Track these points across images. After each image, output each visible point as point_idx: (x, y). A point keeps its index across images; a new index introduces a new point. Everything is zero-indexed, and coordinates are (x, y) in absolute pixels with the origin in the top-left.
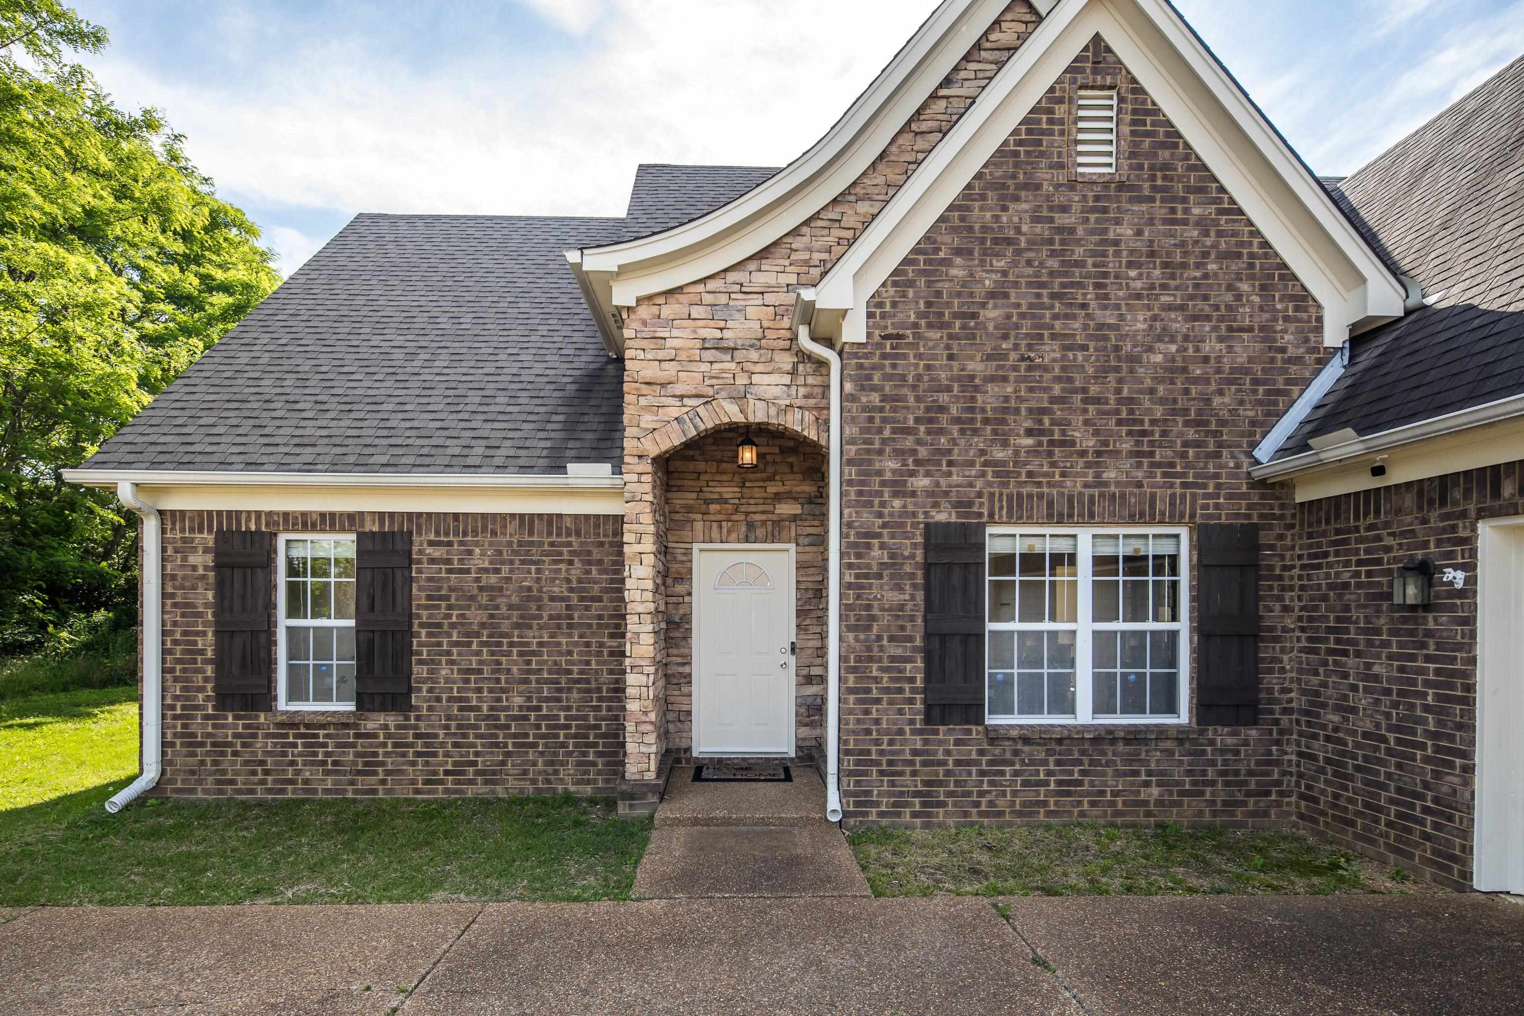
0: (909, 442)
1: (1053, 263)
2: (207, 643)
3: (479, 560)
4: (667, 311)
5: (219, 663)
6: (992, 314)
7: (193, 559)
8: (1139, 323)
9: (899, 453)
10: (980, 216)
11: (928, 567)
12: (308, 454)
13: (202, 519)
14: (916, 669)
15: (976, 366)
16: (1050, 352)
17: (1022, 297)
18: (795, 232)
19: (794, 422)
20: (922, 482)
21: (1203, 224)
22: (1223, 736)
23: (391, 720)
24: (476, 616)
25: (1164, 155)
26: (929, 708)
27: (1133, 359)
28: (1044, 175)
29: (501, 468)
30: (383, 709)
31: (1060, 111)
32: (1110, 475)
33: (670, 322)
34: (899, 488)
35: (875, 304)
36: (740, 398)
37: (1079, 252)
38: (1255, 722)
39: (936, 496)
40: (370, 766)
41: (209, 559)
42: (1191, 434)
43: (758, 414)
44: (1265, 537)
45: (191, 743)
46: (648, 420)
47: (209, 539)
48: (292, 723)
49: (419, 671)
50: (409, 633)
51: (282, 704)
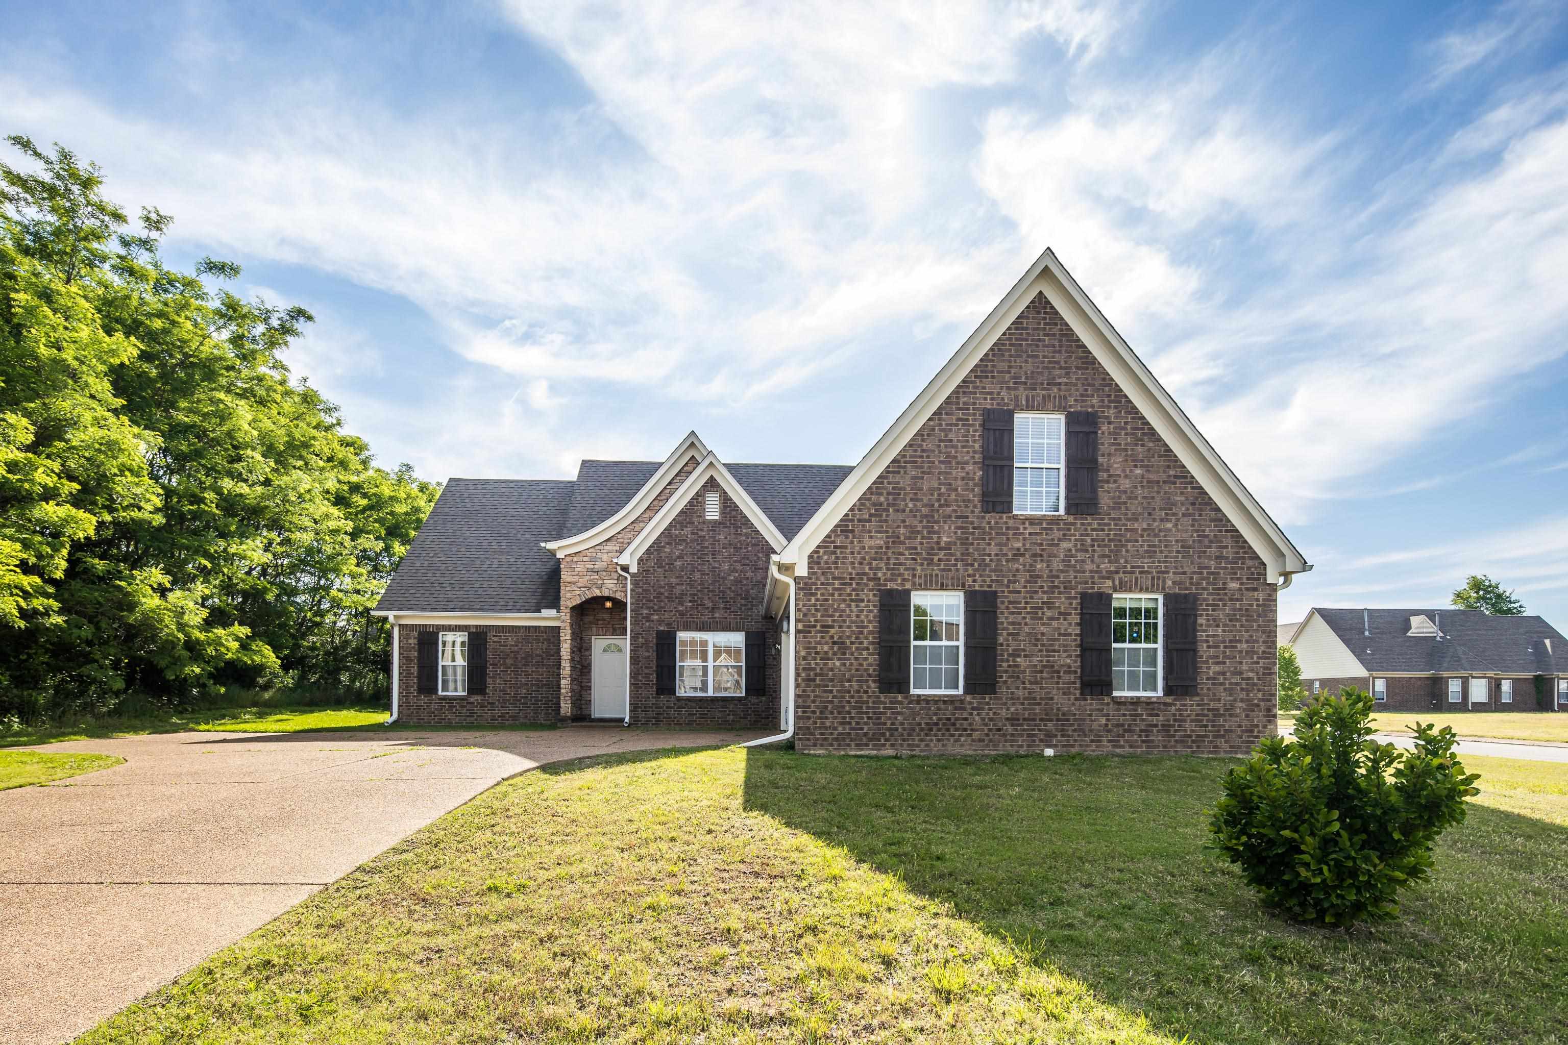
0: (651, 604)
1: (698, 547)
2: (415, 670)
3: (511, 642)
4: (575, 559)
5: (419, 677)
6: (678, 563)
7: (410, 641)
8: (726, 567)
9: (648, 608)
10: (675, 532)
11: (657, 644)
12: (451, 605)
13: (413, 627)
14: (653, 677)
15: (673, 580)
16: (697, 576)
17: (688, 558)
18: (619, 533)
19: (619, 596)
20: (656, 617)
21: (746, 535)
22: (754, 699)
23: (479, 698)
24: (510, 661)
25: (734, 513)
26: (658, 689)
27: (724, 578)
28: (695, 519)
29: (519, 611)
30: (477, 694)
31: (700, 499)
32: (717, 615)
33: (576, 563)
34: (648, 619)
35: (640, 560)
36: (600, 588)
37: (706, 544)
38: (764, 695)
39: (660, 622)
40: (472, 714)
41: (416, 641)
42: (743, 602)
43: (606, 593)
44: (768, 635)
45: (409, 705)
46: (569, 595)
47: (416, 634)
48: (444, 698)
49: (489, 681)
50: (486, 668)
51: (440, 693)
